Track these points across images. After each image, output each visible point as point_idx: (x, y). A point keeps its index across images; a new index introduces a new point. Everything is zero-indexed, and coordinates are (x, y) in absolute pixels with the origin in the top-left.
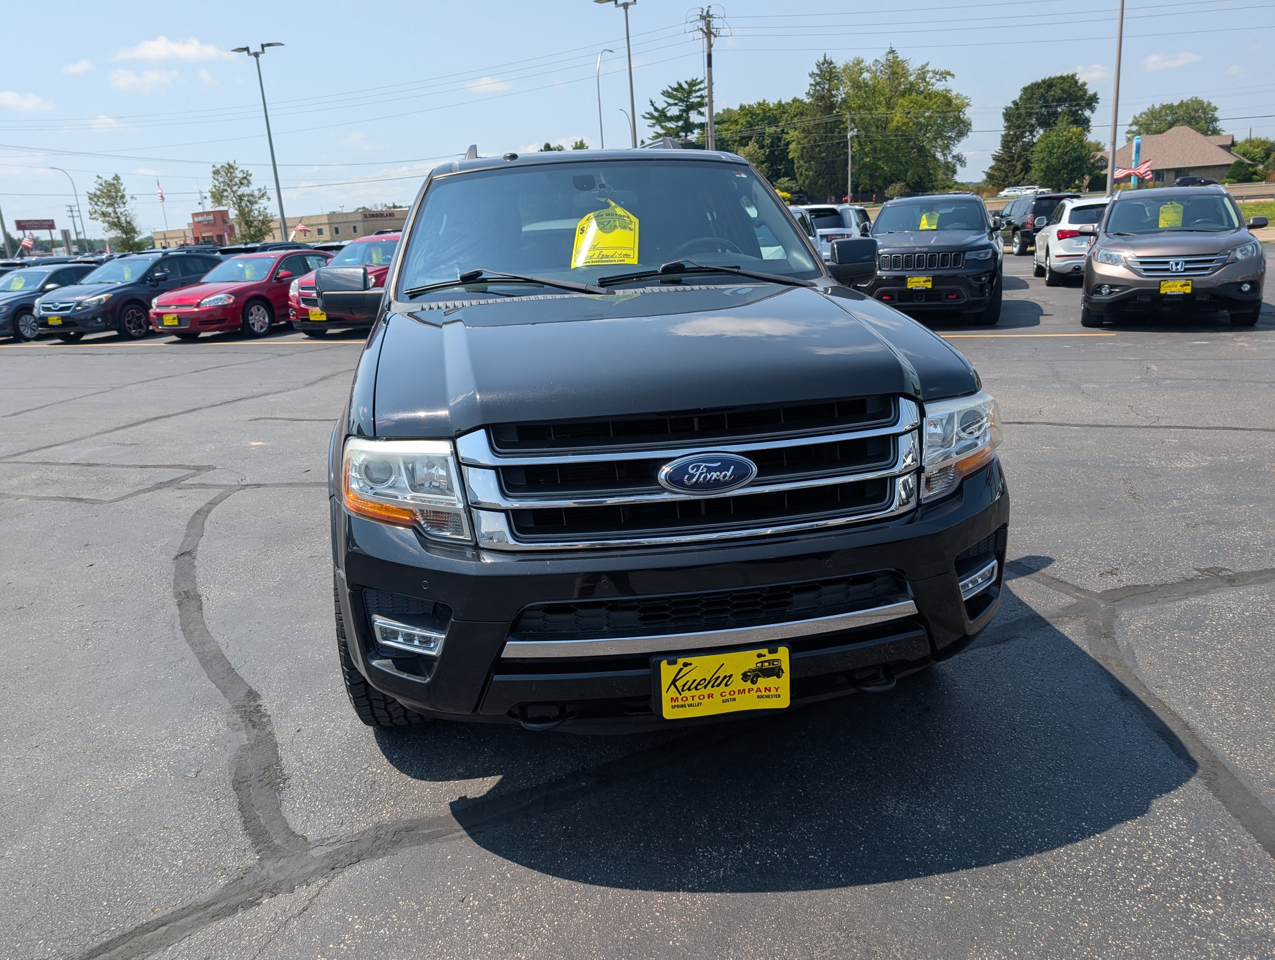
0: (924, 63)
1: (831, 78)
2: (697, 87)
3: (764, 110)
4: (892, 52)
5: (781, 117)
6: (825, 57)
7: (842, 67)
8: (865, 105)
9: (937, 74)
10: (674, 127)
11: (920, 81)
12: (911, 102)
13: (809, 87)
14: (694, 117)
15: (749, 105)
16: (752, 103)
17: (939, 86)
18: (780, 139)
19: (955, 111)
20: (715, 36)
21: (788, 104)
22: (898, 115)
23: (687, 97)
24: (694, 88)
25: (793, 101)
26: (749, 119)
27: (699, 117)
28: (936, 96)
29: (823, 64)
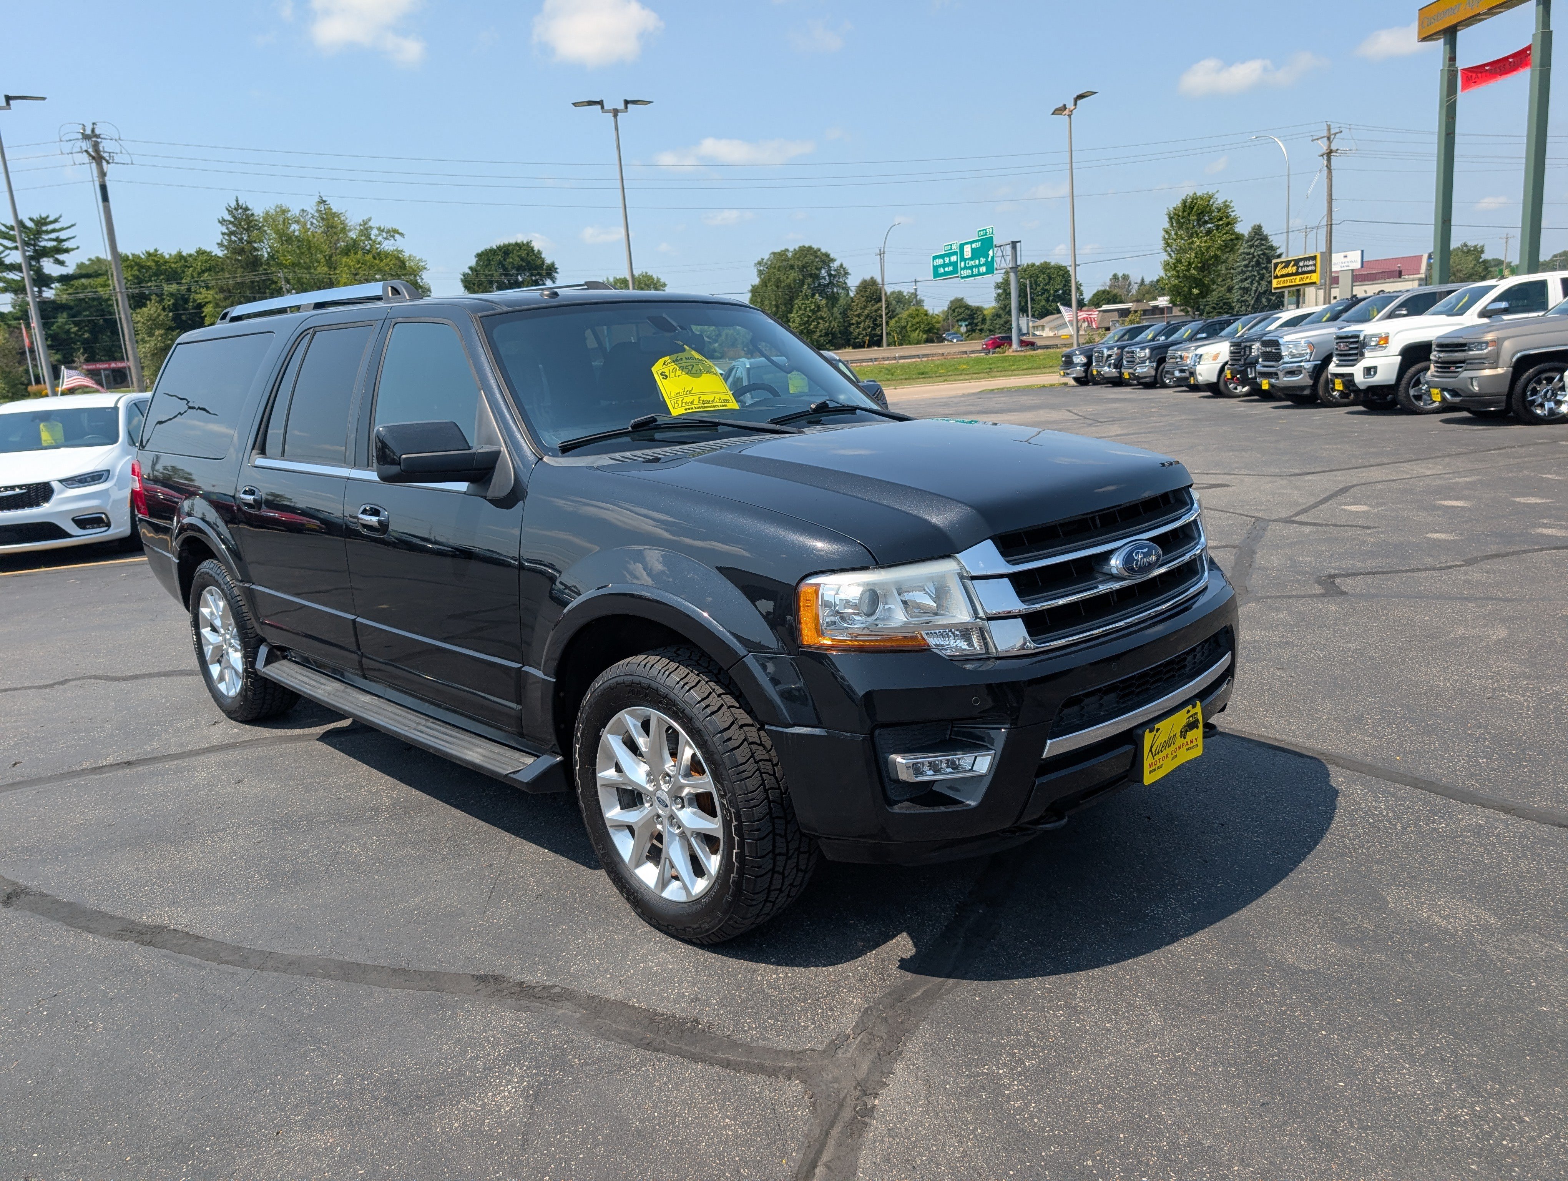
0: (365, 218)
1: (249, 227)
2: (50, 227)
3: (157, 262)
4: (323, 202)
5: (184, 272)
6: (237, 201)
7: (261, 215)
8: (300, 263)
9: (383, 231)
10: (19, 278)
11: (363, 238)
12: (359, 262)
13: (221, 236)
14: (49, 267)
15: (133, 255)
16: (137, 252)
17: (388, 246)
18: (186, 301)
19: (410, 274)
20: (108, 163)
21: (190, 256)
22: (344, 276)
23: (33, 239)
24: (44, 228)
25: (197, 252)
26: (137, 273)
27: (58, 267)
28: (386, 257)
29: (236, 209)
